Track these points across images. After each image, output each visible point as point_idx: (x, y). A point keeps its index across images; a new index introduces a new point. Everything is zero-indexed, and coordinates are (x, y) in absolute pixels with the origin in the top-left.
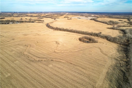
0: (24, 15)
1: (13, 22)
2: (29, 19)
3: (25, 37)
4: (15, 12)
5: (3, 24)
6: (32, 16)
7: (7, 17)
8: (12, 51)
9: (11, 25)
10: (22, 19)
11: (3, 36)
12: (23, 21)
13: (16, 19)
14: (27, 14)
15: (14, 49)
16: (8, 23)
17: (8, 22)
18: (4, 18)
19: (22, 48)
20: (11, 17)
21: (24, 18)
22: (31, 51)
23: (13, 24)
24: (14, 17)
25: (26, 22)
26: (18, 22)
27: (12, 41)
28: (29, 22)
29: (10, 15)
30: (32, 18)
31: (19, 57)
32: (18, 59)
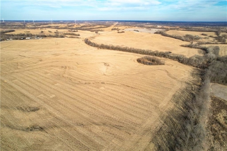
0: (44, 26)
1: (31, 36)
2: (55, 33)
3: (56, 57)
4: (27, 22)
5: (17, 39)
6: (57, 28)
7: (18, 28)
8: (46, 73)
9: (28, 41)
10: (42, 32)
11: (25, 57)
12: (46, 35)
13: (33, 32)
14: (48, 24)
15: (48, 71)
16: (24, 39)
17: (22, 37)
18: (14, 31)
19: (59, 70)
20: (23, 28)
21: (46, 31)
22: (73, 73)
23: (32, 40)
24: (28, 28)
25: (50, 36)
26: (38, 36)
27: (40, 63)
28: (57, 36)
29: (20, 26)
30: (59, 30)
31: (59, 80)
32: (58, 81)
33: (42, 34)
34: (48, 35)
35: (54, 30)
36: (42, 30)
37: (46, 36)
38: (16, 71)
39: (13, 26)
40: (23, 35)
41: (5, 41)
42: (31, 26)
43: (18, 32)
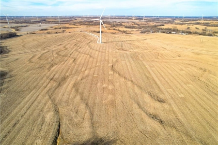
0: (192, 22)
1: (176, 31)
2: (203, 30)
3: (197, 56)
4: (177, 17)
5: (164, 32)
6: (207, 24)
7: (167, 23)
8: (182, 70)
9: (173, 36)
10: (189, 28)
11: (166, 49)
12: (191, 31)
13: (179, 27)
14: (197, 20)
15: (184, 69)
16: (170, 33)
17: (169, 31)
18: (164, 25)
19: (196, 70)
20: (172, 23)
21: (193, 28)
22: (212, 79)
23: (177, 35)
24: (176, 24)
25: (196, 33)
26: (183, 32)
27: (178, 58)
28: (203, 34)
29: (170, 21)
30: (208, 28)
31: (194, 81)
32: (192, 82)
33: (188, 30)
34: (194, 31)
35: (201, 27)
36: (189, 26)
37: (191, 33)
38: (156, 60)
39: (164, 21)
40: (170, 29)
41: (155, 33)
42: (179, 22)
43: (166, 26)
